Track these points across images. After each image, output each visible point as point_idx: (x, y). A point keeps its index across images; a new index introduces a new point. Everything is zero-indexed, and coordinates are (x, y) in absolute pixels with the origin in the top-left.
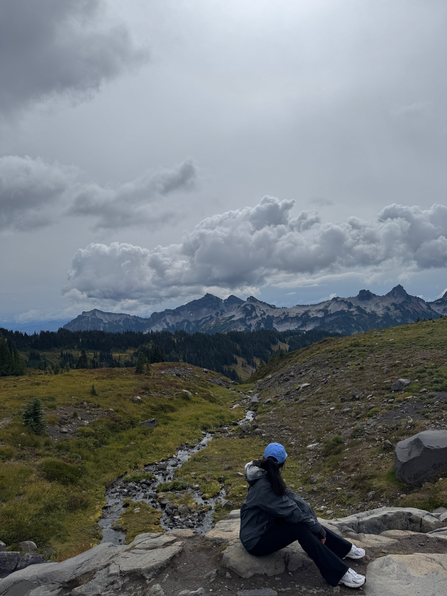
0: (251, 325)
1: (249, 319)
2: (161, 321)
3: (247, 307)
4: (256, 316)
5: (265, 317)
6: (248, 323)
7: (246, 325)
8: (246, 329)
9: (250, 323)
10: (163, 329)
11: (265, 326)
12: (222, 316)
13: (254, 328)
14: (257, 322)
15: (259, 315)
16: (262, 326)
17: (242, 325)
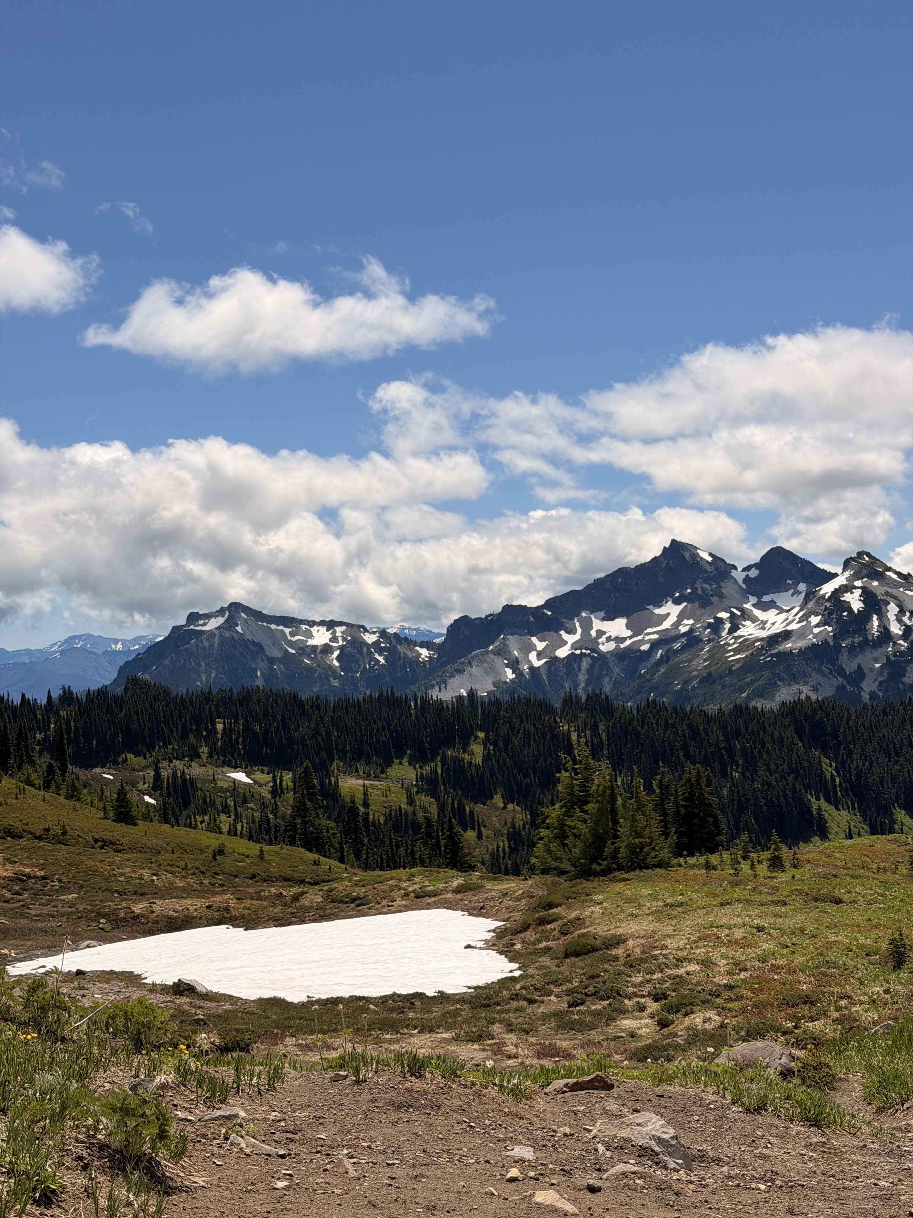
0: (860, 674)
1: (852, 650)
2: (487, 652)
3: (847, 597)
4: (886, 635)
6: (850, 665)
7: (841, 672)
8: (840, 688)
9: (859, 666)
10: (494, 684)
12: (736, 634)
13: (874, 687)
14: (888, 658)
15: (896, 629)
16: (911, 677)
17: (823, 673)
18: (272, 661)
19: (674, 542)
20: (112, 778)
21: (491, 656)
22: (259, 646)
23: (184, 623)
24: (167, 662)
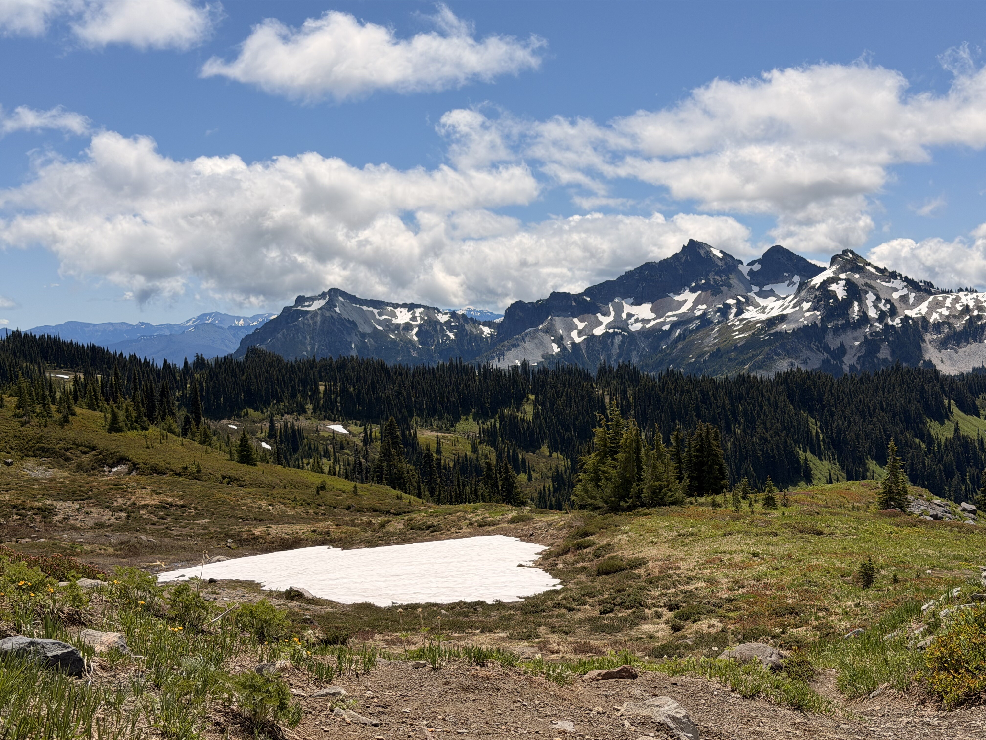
0: (842, 350)
1: (836, 330)
2: (537, 331)
3: (833, 287)
4: (864, 319)
5: (897, 322)
6: (834, 343)
7: (826, 348)
8: (826, 362)
9: (842, 345)
10: (543, 356)
11: (893, 353)
12: (741, 317)
13: (854, 361)
14: (866, 337)
15: (872, 313)
16: (884, 353)
17: (812, 350)
18: (363, 335)
19: (691, 242)
20: (236, 428)
21: (541, 333)
22: (353, 323)
23: (293, 304)
24: (279, 336)
